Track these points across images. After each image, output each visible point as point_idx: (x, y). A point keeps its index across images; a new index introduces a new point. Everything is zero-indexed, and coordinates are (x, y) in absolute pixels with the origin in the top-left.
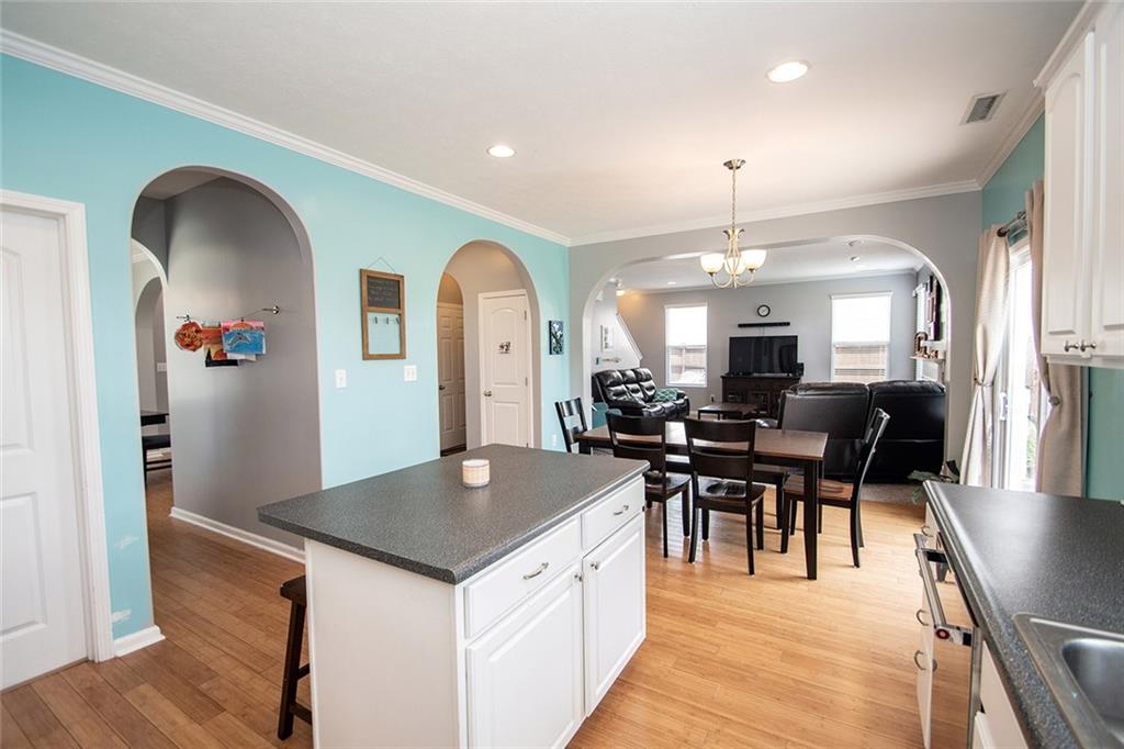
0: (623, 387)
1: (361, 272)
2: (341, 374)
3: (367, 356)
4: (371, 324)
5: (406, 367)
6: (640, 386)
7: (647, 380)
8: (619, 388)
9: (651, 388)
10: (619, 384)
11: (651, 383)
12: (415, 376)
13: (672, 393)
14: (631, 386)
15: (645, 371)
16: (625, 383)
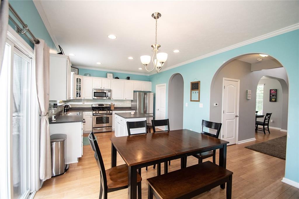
1: (191, 83)
2: (187, 104)
3: (191, 101)
4: (192, 93)
5: (200, 104)
12: (202, 106)
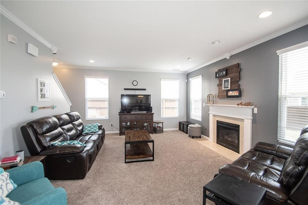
0: (59, 129)
6: (73, 124)
7: (78, 119)
8: (56, 131)
9: (81, 124)
10: (55, 128)
11: (80, 121)
13: (95, 126)
14: (66, 127)
15: (75, 113)
16: (61, 126)
